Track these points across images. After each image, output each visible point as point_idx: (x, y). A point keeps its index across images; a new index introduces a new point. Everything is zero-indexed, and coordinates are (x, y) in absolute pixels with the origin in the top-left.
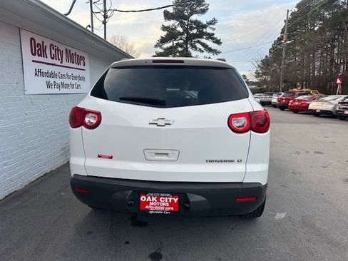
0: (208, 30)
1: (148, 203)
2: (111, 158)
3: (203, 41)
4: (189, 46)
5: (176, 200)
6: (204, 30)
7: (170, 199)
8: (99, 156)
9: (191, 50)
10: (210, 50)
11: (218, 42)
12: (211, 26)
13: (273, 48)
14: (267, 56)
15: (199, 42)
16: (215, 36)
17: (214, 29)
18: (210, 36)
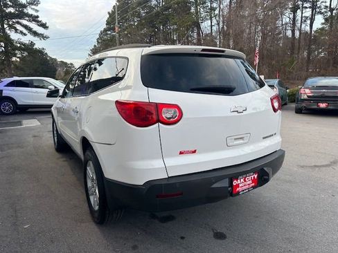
0: (29, 11)
1: (238, 186)
2: (194, 152)
3: (24, 22)
4: (5, 26)
5: (256, 176)
6: (25, 11)
7: (252, 176)
8: (181, 153)
9: (8, 32)
10: (35, 34)
11: (44, 26)
12: (33, 7)
13: (100, 38)
14: (95, 46)
15: (18, 23)
16: (39, 19)
17: (37, 11)
18: (34, 19)
